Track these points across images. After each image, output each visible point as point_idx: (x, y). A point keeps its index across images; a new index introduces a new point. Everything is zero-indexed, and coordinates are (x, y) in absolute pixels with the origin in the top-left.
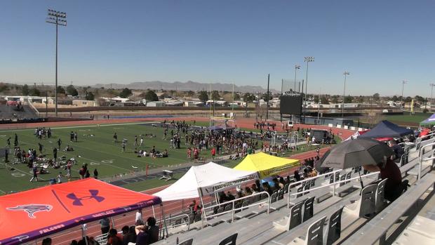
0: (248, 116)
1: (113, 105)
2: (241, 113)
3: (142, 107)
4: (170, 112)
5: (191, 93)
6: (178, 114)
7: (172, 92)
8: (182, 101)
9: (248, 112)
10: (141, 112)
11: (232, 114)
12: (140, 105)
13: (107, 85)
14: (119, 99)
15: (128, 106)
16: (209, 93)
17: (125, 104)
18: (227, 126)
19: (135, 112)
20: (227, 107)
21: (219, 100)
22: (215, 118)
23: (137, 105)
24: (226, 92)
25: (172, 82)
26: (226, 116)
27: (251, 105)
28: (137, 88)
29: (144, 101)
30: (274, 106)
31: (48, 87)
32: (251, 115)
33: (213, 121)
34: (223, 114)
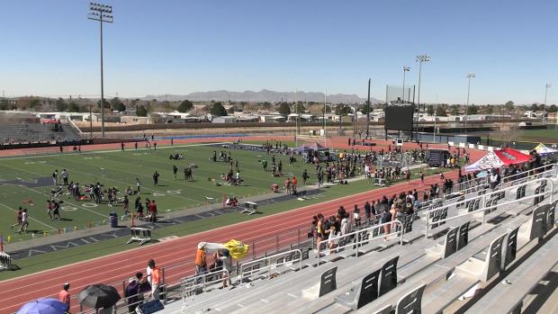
0: (342, 134)
1: (170, 122)
2: (334, 129)
3: (207, 124)
4: (242, 129)
5: (267, 105)
6: (254, 132)
7: (243, 104)
8: (255, 116)
9: (343, 127)
10: (207, 130)
11: (322, 132)
12: (204, 121)
13: (159, 97)
14: (177, 113)
15: (190, 124)
16: (291, 105)
17: (186, 121)
18: (319, 145)
19: (199, 131)
20: (314, 122)
21: (304, 113)
22: (299, 137)
23: (201, 121)
24: (312, 103)
26: (314, 134)
27: (346, 119)
28: (198, 100)
29: (209, 116)
30: (376, 120)
31: (87, 100)
32: (347, 132)
33: (300, 141)
34: (312, 132)
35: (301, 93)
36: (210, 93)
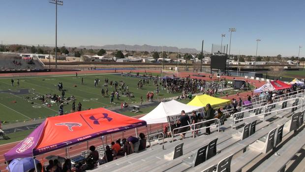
0: (187, 70)
1: (93, 60)
2: (183, 67)
3: (113, 62)
4: (132, 66)
5: (146, 53)
6: (138, 68)
7: (133, 52)
8: (140, 59)
9: (188, 66)
10: (113, 66)
11: (176, 68)
12: (112, 61)
13: (87, 47)
14: (97, 56)
15: (103, 62)
16: (159, 53)
17: (102, 60)
18: (174, 76)
19: (109, 66)
20: (172, 63)
21: (166, 58)
22: (164, 71)
23: (110, 61)
24: (171, 53)
25: (133, 45)
26: (172, 69)
27: (190, 62)
28: (108, 49)
29: (115, 58)
30: (206, 63)
31: (48, 47)
32: (189, 69)
33: (164, 73)
34: (170, 68)
35: (165, 47)
36: (115, 46)
